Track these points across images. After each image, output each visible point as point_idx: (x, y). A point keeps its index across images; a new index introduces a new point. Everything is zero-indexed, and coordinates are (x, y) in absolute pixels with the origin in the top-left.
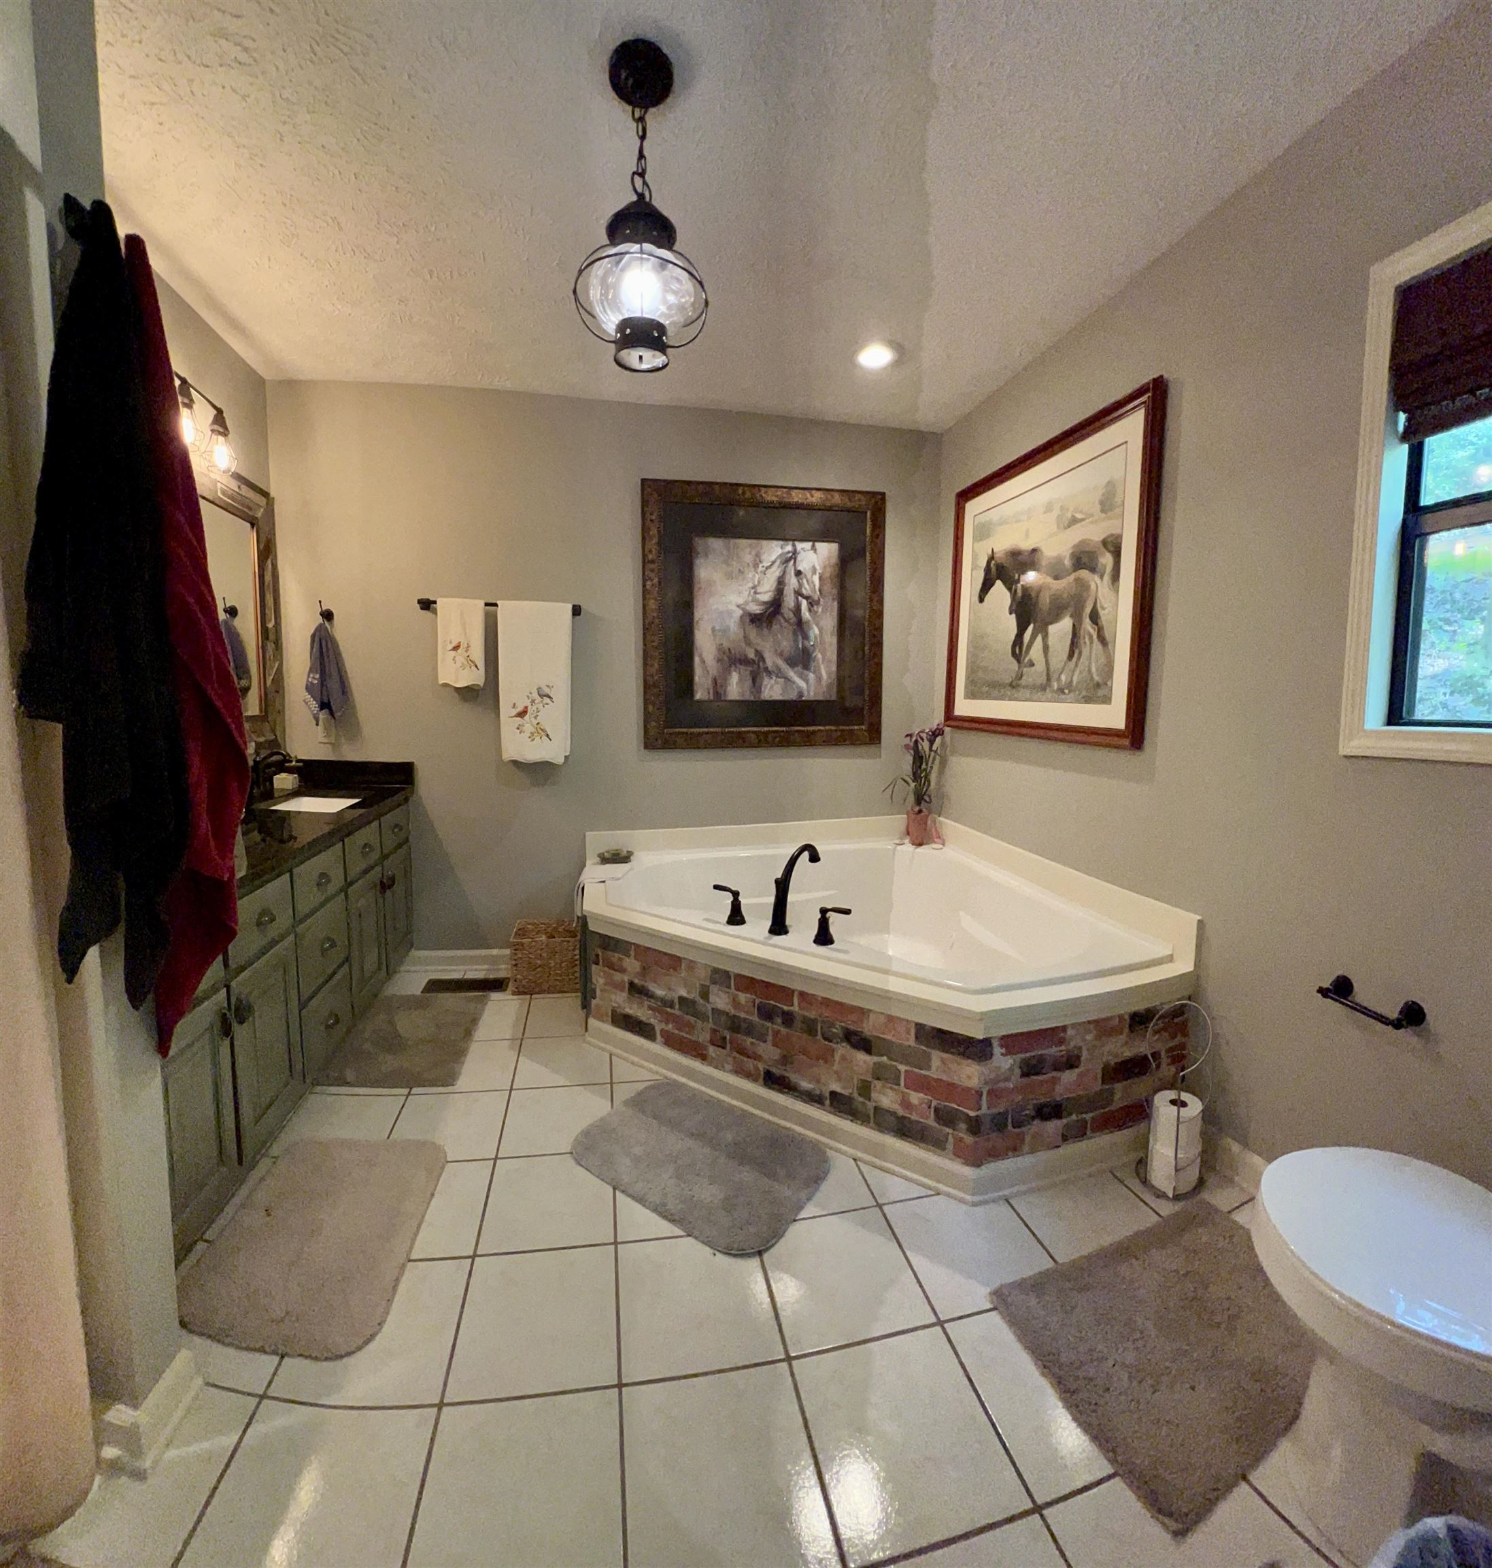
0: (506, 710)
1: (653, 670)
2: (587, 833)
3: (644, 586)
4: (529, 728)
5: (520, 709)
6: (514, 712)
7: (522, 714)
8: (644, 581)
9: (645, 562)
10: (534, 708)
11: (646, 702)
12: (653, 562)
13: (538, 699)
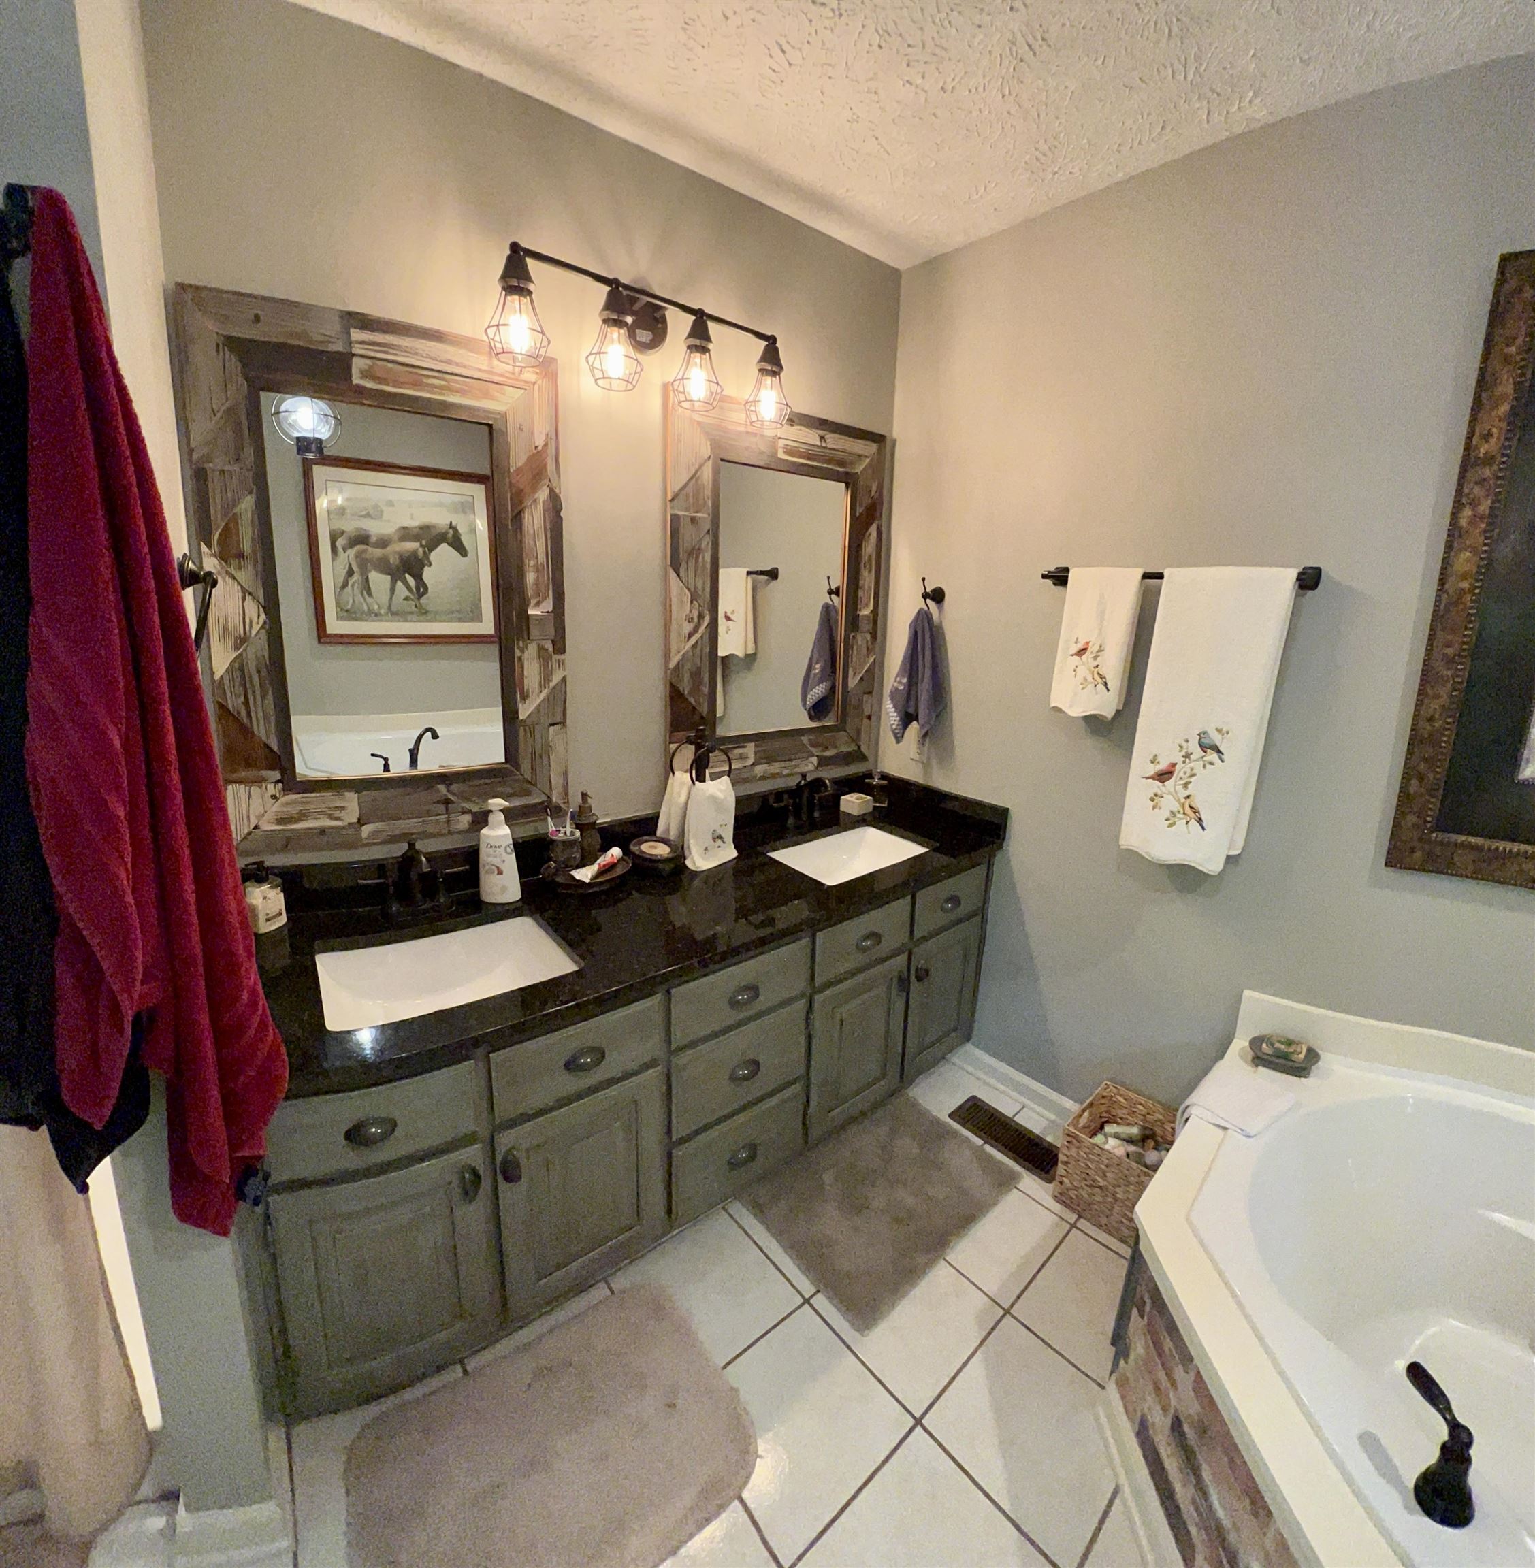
0: (1141, 765)
1: (1434, 706)
2: (1246, 993)
3: (1455, 516)
4: (1169, 803)
5: (1162, 765)
6: (1152, 769)
7: (1164, 776)
8: (1458, 506)
9: (1468, 462)
10: (1187, 768)
11: (1408, 774)
12: (1489, 460)
13: (1198, 752)
